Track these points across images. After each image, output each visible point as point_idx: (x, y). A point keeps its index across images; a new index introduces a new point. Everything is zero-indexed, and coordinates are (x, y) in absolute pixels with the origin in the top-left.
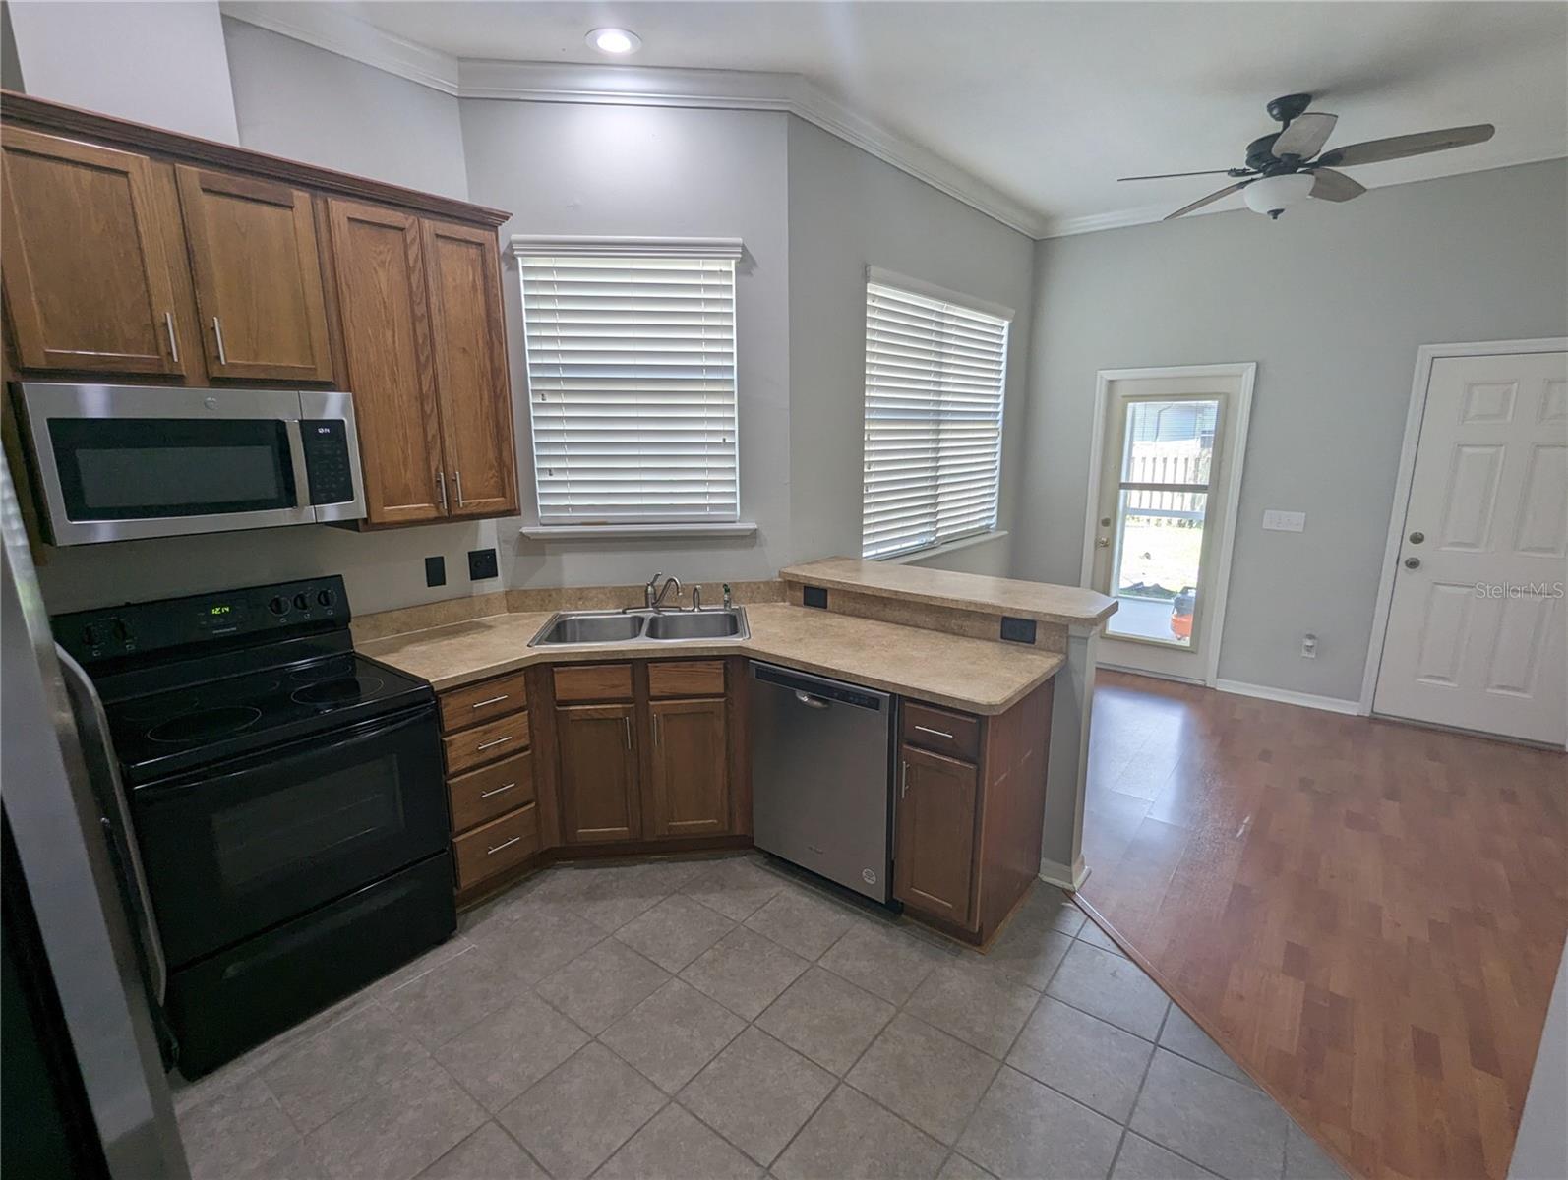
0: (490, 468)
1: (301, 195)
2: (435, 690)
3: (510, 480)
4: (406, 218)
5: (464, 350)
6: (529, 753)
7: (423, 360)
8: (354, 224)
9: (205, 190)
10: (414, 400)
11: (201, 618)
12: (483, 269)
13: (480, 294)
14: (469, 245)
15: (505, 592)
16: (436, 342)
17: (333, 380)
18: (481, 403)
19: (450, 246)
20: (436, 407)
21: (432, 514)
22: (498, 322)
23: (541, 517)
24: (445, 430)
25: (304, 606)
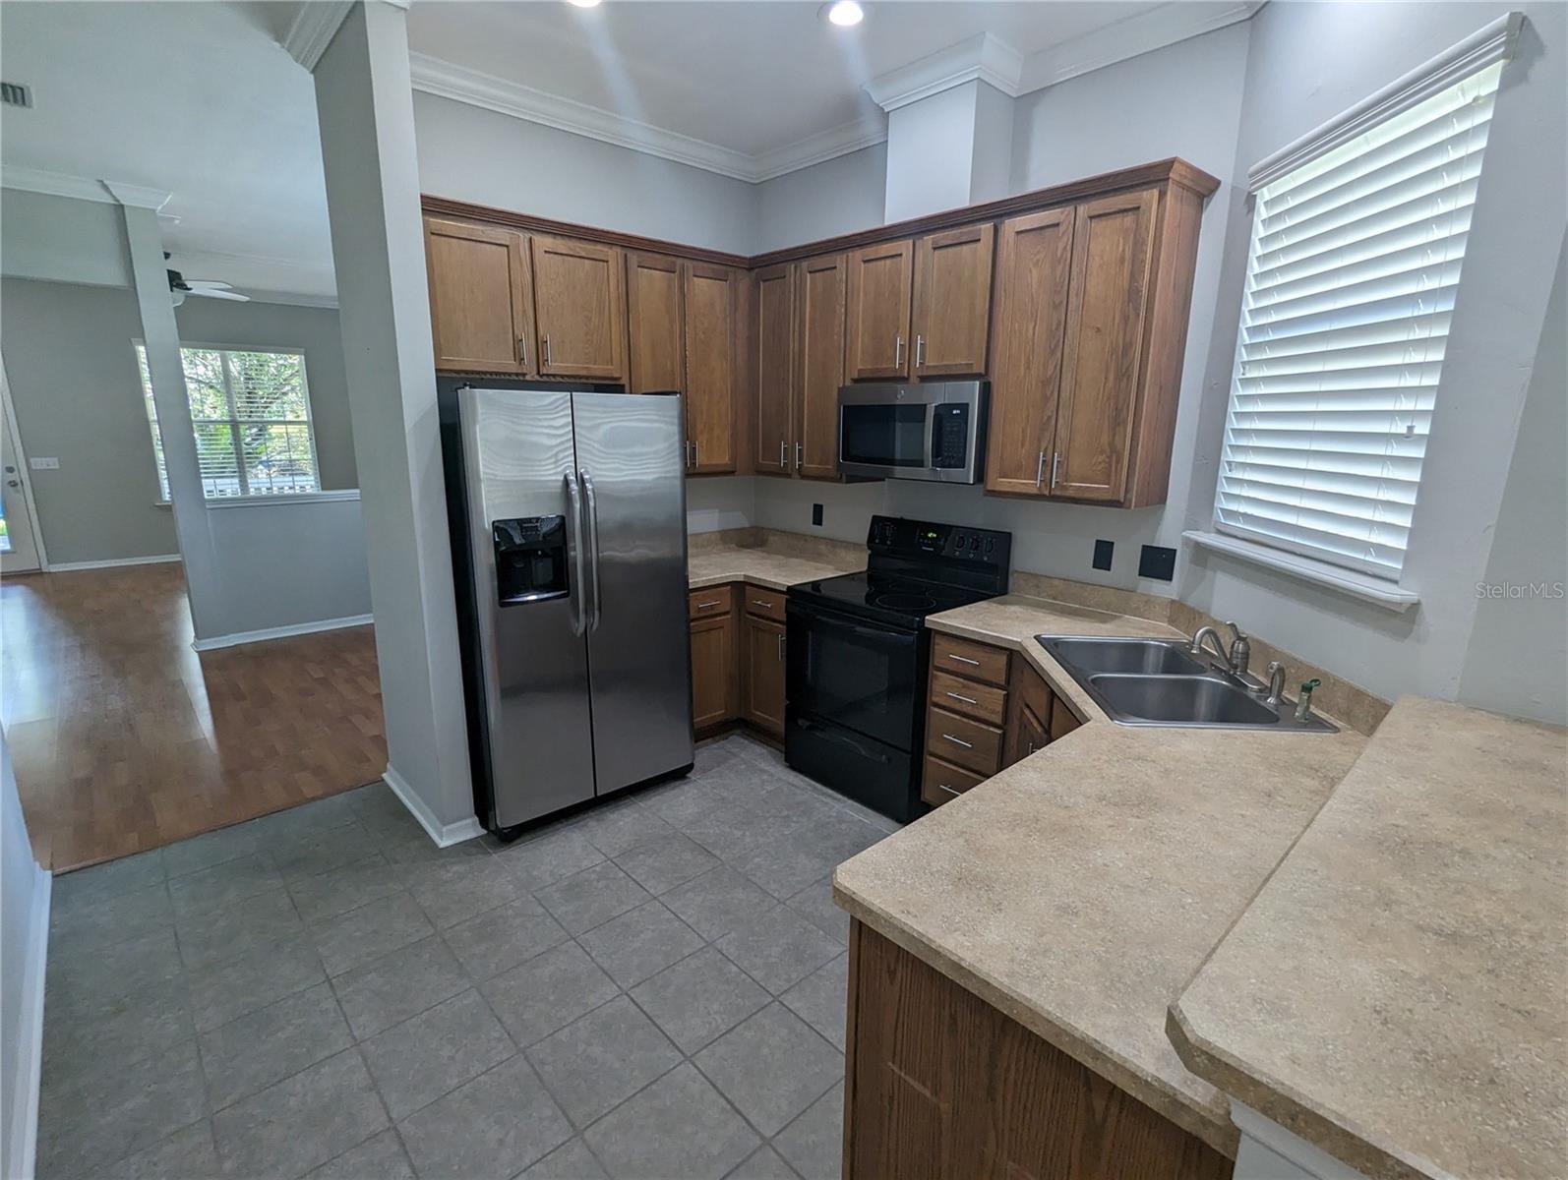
0: (1101, 453)
1: (986, 227)
2: (926, 625)
3: (1119, 467)
4: (1062, 213)
5: (1098, 330)
6: (999, 732)
7: (1052, 346)
8: (1020, 236)
9: (935, 249)
10: (1040, 385)
11: (921, 537)
12: (1135, 235)
13: (1127, 265)
14: (1125, 214)
15: (1173, 601)
16: (1068, 326)
17: (983, 372)
18: (1105, 384)
19: (1104, 223)
20: (1056, 389)
21: (1035, 491)
22: (1139, 291)
23: (1216, 522)
24: (1060, 412)
25: (976, 548)
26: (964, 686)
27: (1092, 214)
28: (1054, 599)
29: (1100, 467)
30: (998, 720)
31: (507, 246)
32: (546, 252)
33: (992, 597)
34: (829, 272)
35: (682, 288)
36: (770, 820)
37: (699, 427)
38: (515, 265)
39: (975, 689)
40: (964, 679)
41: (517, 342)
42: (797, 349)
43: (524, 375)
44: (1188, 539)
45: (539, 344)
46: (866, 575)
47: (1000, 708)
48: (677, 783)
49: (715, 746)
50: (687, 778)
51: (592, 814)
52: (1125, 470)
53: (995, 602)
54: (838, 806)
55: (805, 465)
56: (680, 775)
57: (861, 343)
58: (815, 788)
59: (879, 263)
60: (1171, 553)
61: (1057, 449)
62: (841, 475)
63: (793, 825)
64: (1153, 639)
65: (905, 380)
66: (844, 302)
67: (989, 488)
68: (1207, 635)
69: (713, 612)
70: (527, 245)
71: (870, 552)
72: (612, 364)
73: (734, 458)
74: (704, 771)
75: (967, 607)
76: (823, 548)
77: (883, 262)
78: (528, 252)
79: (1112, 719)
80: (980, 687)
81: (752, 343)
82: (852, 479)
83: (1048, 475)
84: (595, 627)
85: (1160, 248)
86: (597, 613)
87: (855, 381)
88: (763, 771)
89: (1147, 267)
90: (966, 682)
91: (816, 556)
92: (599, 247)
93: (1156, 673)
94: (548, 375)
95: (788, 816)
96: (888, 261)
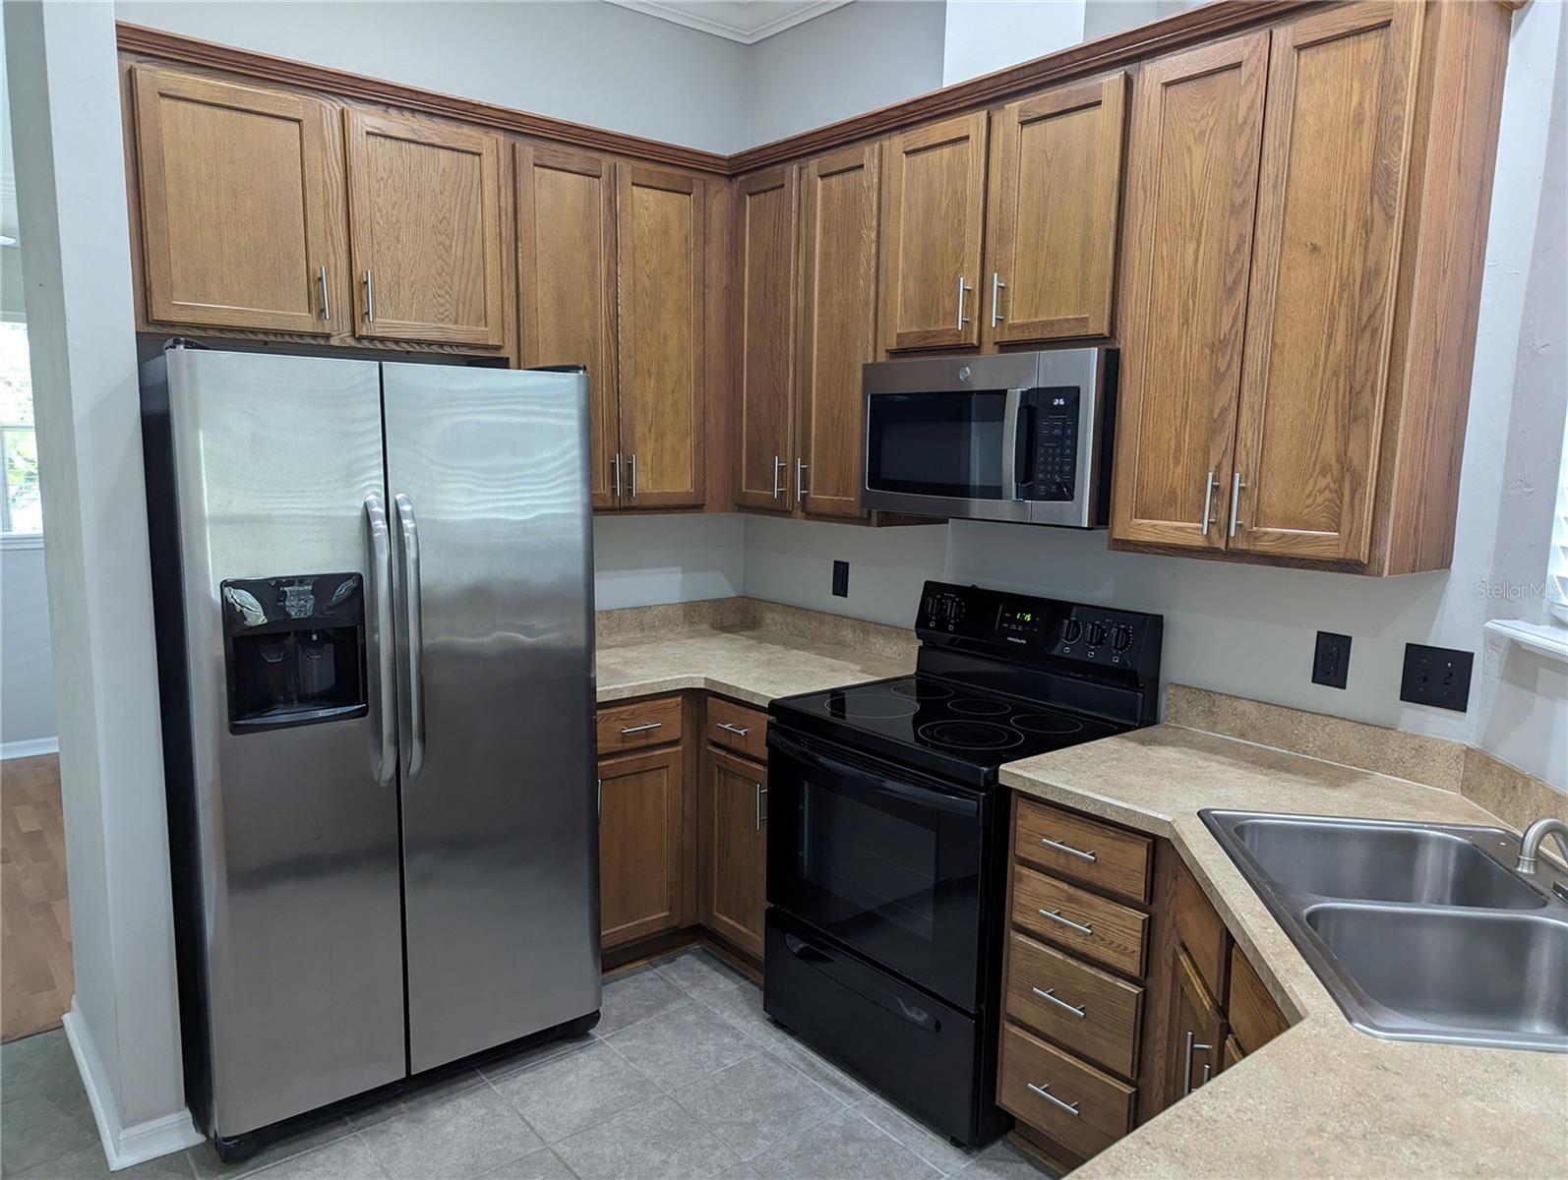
0: (1323, 473)
1: (1112, 80)
2: (1001, 781)
3: (1357, 501)
4: (1246, 43)
5: (1315, 248)
6: (1135, 990)
7: (1229, 281)
8: (1172, 89)
9: (1023, 123)
10: (1207, 351)
11: (1004, 619)
12: (1382, 73)
13: (1368, 131)
14: (1362, 36)
15: (1469, 752)
16: (1259, 246)
17: (1106, 332)
18: (1328, 347)
19: (1323, 56)
20: (1237, 360)
21: (1198, 541)
22: (1389, 173)
23: (1552, 604)
24: (1245, 398)
25: (1100, 642)
26: (1071, 899)
27: (1301, 41)
28: (1242, 736)
29: (1320, 499)
30: (1133, 966)
31: (298, 121)
32: (368, 133)
33: (1129, 728)
34: (852, 174)
35: (611, 202)
36: (720, 1130)
37: (640, 429)
38: (313, 153)
39: (1090, 906)
40: (1069, 884)
41: (315, 282)
42: (801, 305)
43: (328, 336)
44: (1499, 635)
45: (356, 288)
46: (914, 683)
47: (1135, 946)
48: (569, 1047)
49: (649, 975)
50: (588, 1035)
51: (403, 1106)
52: (1369, 503)
53: (1130, 740)
54: (848, 1105)
55: (812, 496)
56: (575, 1031)
57: (901, 292)
58: (812, 1065)
59: (931, 154)
60: (1463, 661)
61: (1238, 467)
62: (870, 512)
63: (760, 1141)
64: (1433, 826)
65: (975, 349)
66: (874, 223)
67: (1118, 534)
68: (1549, 837)
69: (651, 741)
70: (337, 124)
71: (920, 643)
72: (486, 326)
73: (700, 482)
74: (621, 1023)
75: (1078, 749)
76: (848, 634)
77: (938, 152)
78: (337, 133)
79: (1350, 1020)
80: (1098, 901)
81: (732, 294)
82: (887, 519)
83: (1223, 514)
84: (414, 770)
85: (1429, 97)
86: (416, 744)
87: (894, 354)
88: (726, 1028)
89: (1407, 128)
90: (1072, 890)
91: (836, 648)
92: (466, 130)
93: (1440, 902)
94: (372, 339)
95: (754, 1123)
96: (947, 151)
